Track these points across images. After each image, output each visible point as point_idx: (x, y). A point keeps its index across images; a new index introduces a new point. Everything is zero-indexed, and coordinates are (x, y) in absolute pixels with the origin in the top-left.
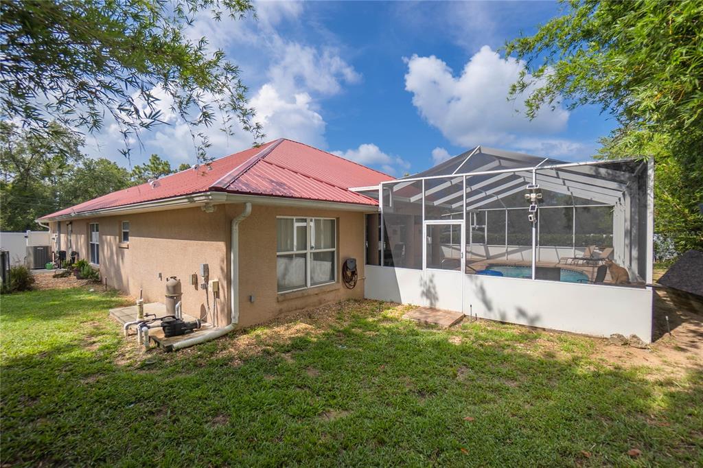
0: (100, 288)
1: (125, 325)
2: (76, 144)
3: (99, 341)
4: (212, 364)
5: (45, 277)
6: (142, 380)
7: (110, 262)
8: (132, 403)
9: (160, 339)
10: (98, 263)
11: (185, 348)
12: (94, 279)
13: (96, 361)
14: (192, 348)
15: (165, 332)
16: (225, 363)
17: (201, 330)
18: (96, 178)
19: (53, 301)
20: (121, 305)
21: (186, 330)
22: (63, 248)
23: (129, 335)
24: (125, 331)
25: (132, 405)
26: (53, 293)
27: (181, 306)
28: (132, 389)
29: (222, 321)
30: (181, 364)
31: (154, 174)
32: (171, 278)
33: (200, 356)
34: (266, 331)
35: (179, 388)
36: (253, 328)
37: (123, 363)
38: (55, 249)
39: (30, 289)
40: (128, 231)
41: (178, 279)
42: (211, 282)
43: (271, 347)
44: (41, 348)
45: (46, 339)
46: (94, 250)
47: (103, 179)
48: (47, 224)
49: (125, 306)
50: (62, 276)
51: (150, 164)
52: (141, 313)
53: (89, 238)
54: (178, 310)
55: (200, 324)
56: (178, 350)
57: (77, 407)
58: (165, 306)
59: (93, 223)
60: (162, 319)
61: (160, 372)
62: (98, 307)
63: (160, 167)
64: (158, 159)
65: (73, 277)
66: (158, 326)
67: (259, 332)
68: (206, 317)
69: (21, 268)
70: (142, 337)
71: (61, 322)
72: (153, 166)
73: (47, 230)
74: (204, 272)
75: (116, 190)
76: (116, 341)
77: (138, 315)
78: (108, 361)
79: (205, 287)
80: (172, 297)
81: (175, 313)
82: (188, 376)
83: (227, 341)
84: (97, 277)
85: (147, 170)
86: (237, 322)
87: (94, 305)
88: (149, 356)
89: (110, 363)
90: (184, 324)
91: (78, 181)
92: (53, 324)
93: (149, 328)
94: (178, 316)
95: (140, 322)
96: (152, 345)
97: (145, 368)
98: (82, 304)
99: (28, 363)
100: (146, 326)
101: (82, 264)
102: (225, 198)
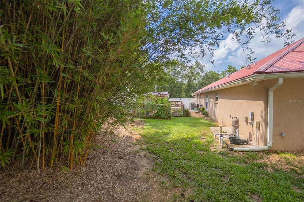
0: (209, 118)
1: (215, 134)
2: (202, 67)
3: (206, 138)
4: (253, 164)
5: (193, 113)
6: (219, 160)
7: (212, 109)
8: (214, 168)
9: (228, 144)
10: (208, 109)
11: (240, 151)
12: (207, 115)
13: (204, 146)
14: (243, 152)
15: (230, 142)
16: (261, 166)
17: (249, 145)
18: (208, 78)
19: (195, 121)
20: (214, 126)
21: (241, 143)
22: (198, 104)
23: (216, 139)
24: (215, 137)
25: (214, 169)
26: (195, 118)
27: (238, 131)
28: (215, 162)
29: (261, 143)
30: (237, 158)
31: (229, 73)
32: (234, 117)
33: (247, 158)
34: (293, 157)
35: (235, 170)
36: (283, 152)
37: (213, 149)
38: (196, 104)
39: (189, 116)
40: (218, 97)
41: (237, 118)
42: (255, 122)
43: (298, 169)
44: (189, 136)
45: (191, 133)
46: (207, 104)
47: (211, 78)
48: (194, 95)
49: (217, 127)
50: (198, 113)
51: (228, 69)
52: (221, 131)
53: (205, 100)
54: (237, 133)
55: (248, 142)
56: (236, 151)
57: (196, 161)
58: (231, 130)
59: (206, 94)
60: (229, 135)
61: (227, 159)
62: (207, 125)
63: (232, 70)
64: (231, 66)
65: (200, 114)
66: (228, 138)
67: (287, 156)
68: (252, 139)
69: (187, 109)
70: (221, 141)
71: (195, 129)
72: (229, 70)
73: (194, 97)
74: (251, 116)
75: (215, 82)
76: (211, 140)
77: (220, 131)
78: (208, 147)
79: (252, 124)
80: (234, 126)
81: (235, 134)
82: (239, 166)
83: (264, 155)
84: (208, 114)
85: (226, 72)
86: (271, 146)
87: (206, 124)
88: (223, 150)
89: (208, 148)
90: (239, 140)
91: (203, 80)
92: (193, 129)
93: (224, 138)
94: (237, 135)
95: (221, 135)
96: (225, 145)
97: (221, 154)
98: (202, 123)
99: (186, 140)
100: (222, 137)
101: (203, 109)
102: (264, 77)
